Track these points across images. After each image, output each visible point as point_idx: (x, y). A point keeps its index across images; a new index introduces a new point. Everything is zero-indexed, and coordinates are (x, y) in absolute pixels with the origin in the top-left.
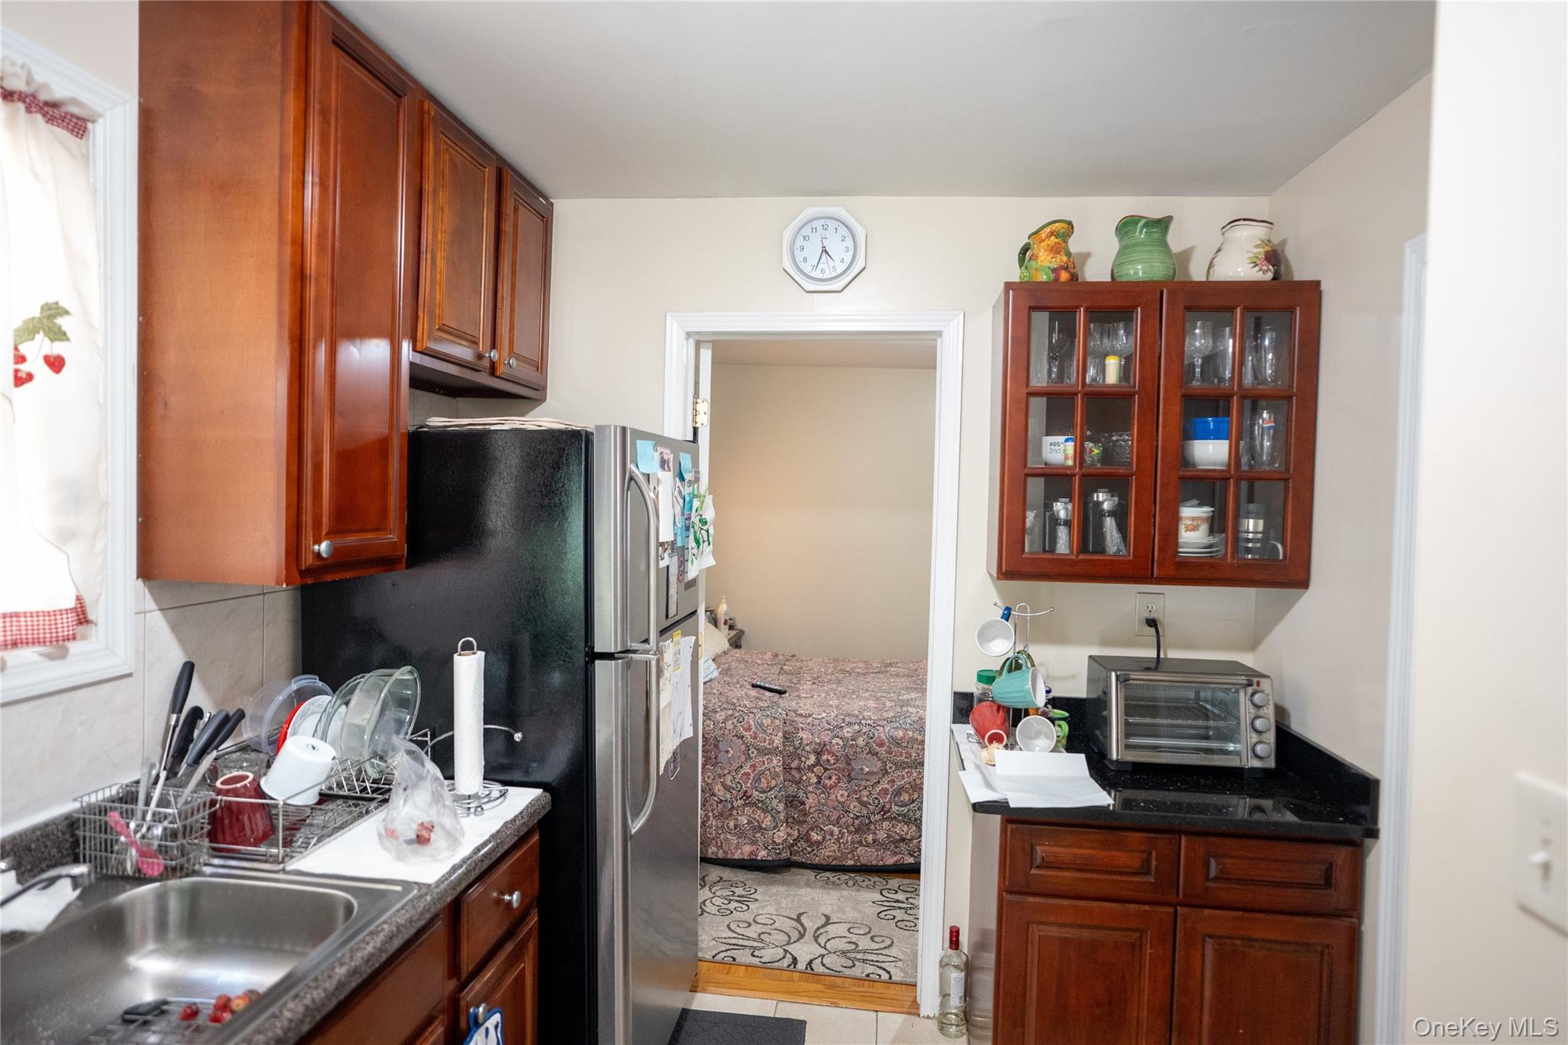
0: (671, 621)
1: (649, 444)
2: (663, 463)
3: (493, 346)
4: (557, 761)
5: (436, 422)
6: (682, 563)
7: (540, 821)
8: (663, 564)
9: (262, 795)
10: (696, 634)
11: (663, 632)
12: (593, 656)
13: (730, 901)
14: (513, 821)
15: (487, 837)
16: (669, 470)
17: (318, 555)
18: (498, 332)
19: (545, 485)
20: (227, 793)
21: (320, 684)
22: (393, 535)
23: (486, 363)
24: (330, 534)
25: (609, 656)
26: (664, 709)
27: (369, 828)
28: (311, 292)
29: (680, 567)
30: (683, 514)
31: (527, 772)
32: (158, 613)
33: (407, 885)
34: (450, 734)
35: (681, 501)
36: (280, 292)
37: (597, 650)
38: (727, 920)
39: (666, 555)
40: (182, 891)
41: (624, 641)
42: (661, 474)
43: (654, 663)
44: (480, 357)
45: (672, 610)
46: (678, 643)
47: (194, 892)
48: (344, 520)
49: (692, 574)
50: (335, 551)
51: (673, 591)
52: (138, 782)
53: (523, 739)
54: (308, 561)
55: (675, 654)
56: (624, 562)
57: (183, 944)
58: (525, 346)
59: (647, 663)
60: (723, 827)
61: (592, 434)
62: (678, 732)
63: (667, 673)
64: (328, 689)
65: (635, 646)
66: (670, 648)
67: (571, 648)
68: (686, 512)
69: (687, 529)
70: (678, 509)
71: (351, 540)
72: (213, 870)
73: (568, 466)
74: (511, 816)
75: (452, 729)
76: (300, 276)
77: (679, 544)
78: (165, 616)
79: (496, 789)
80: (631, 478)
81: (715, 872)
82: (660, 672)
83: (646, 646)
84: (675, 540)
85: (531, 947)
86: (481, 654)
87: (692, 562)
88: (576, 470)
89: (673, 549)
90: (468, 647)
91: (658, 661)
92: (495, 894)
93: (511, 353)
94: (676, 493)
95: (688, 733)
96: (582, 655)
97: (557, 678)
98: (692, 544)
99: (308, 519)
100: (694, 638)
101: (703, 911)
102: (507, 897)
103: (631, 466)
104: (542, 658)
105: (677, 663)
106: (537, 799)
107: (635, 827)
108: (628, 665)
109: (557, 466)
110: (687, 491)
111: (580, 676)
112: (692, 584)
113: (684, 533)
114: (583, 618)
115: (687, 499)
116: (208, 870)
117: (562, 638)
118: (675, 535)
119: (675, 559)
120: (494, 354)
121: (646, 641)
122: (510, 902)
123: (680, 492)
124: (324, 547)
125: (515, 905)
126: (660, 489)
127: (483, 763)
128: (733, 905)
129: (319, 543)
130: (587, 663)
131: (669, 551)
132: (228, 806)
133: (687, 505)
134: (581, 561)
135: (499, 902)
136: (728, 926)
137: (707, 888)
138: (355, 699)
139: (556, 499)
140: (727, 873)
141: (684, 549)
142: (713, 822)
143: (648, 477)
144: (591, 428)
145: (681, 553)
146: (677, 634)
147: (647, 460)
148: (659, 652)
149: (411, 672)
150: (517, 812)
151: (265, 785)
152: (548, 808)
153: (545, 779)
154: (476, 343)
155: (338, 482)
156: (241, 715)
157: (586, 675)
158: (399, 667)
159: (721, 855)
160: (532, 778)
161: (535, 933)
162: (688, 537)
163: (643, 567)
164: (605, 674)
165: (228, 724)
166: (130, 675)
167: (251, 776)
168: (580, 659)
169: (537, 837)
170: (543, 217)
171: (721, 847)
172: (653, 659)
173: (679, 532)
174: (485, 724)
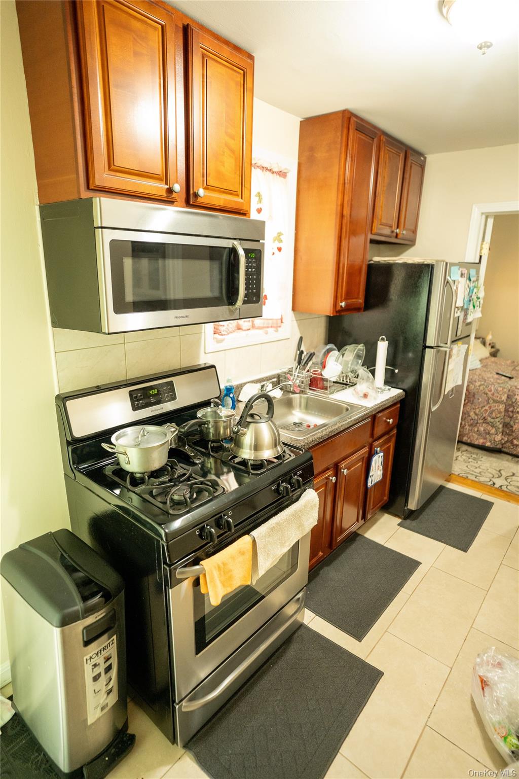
0: (457, 338)
1: (457, 268)
2: (462, 275)
3: (398, 227)
4: (409, 382)
5: (377, 259)
6: (466, 315)
7: (401, 400)
8: (456, 315)
9: (322, 375)
10: (469, 344)
11: (453, 342)
12: (425, 347)
13: (469, 459)
14: (393, 397)
15: (385, 400)
16: (464, 277)
17: (341, 306)
18: (400, 220)
19: (414, 284)
20: (314, 374)
21: (335, 347)
22: (361, 301)
23: (395, 234)
24: (345, 299)
25: (431, 347)
26: (450, 371)
27: (349, 391)
28: (344, 221)
29: (464, 316)
30: (469, 295)
31: (397, 384)
32: (295, 321)
33: (362, 407)
34: (374, 368)
35: (468, 290)
36: (336, 223)
37: (427, 345)
38: (466, 464)
39: (459, 312)
40: (304, 398)
41: (437, 343)
42: (460, 279)
43: (448, 352)
44: (393, 232)
45: (459, 333)
46: (460, 347)
47: (308, 399)
48: (348, 295)
49: (469, 320)
50: (347, 305)
51: (460, 326)
52: (292, 368)
53: (398, 372)
54: (339, 308)
55: (458, 351)
56: (441, 314)
57: (304, 411)
58: (409, 225)
59: (446, 352)
60: (471, 430)
61: (434, 265)
62: (455, 381)
63: (453, 357)
64: (336, 349)
65: (442, 345)
66: (456, 347)
67: (418, 343)
68: (470, 294)
69: (470, 301)
70: (467, 293)
71: (349, 301)
72: (310, 393)
73: (424, 277)
74: (392, 396)
75: (375, 366)
76: (342, 216)
77: (465, 307)
78: (297, 322)
79: (388, 387)
80: (448, 282)
81: (464, 447)
82: (450, 356)
83: (446, 345)
84: (464, 305)
85: (393, 440)
86: (387, 342)
87: (470, 315)
88: (426, 279)
89: (462, 309)
90: (383, 339)
91: (450, 352)
92: (385, 419)
93: (404, 228)
94: (467, 286)
95: (460, 383)
96: (422, 346)
97: (410, 355)
98: (471, 307)
99: (339, 295)
100: (467, 346)
101: (456, 459)
102: (388, 420)
103: (448, 277)
104: (407, 346)
105: (458, 355)
106: (401, 393)
107: (433, 409)
108: (438, 351)
109: (419, 277)
110: (472, 285)
111: (420, 354)
112: (470, 323)
113: (469, 303)
114: (423, 333)
115: (472, 288)
116: (309, 394)
117: (415, 339)
118: (464, 304)
119: (463, 313)
120: (398, 231)
121: (446, 344)
122: (389, 422)
123: (468, 286)
124: (343, 304)
125: (391, 423)
126: (459, 286)
127: (384, 378)
128: (470, 460)
129: (341, 302)
130: (423, 349)
131: (460, 310)
132: (314, 378)
133: (471, 291)
134: (425, 312)
135: (386, 421)
136: (467, 466)
137: (460, 452)
138: (346, 353)
139: (418, 290)
140: (470, 449)
141: (467, 309)
142: (467, 427)
143: (454, 281)
144: (434, 263)
145: (466, 311)
146: (460, 343)
147: (455, 274)
148: (451, 350)
149: (363, 346)
150: (394, 395)
151: (323, 373)
152: (404, 397)
153: (403, 388)
154: (391, 227)
155: (348, 283)
156: (314, 354)
157: (422, 354)
158: (359, 344)
159: (469, 441)
160: (399, 387)
161: (395, 435)
162: (469, 304)
163: (448, 316)
164: (429, 354)
165: (311, 356)
166: (289, 339)
167: (320, 371)
168: (421, 348)
169: (399, 405)
170: (421, 165)
171: (470, 438)
172: (448, 350)
173: (466, 302)
174: (386, 366)
